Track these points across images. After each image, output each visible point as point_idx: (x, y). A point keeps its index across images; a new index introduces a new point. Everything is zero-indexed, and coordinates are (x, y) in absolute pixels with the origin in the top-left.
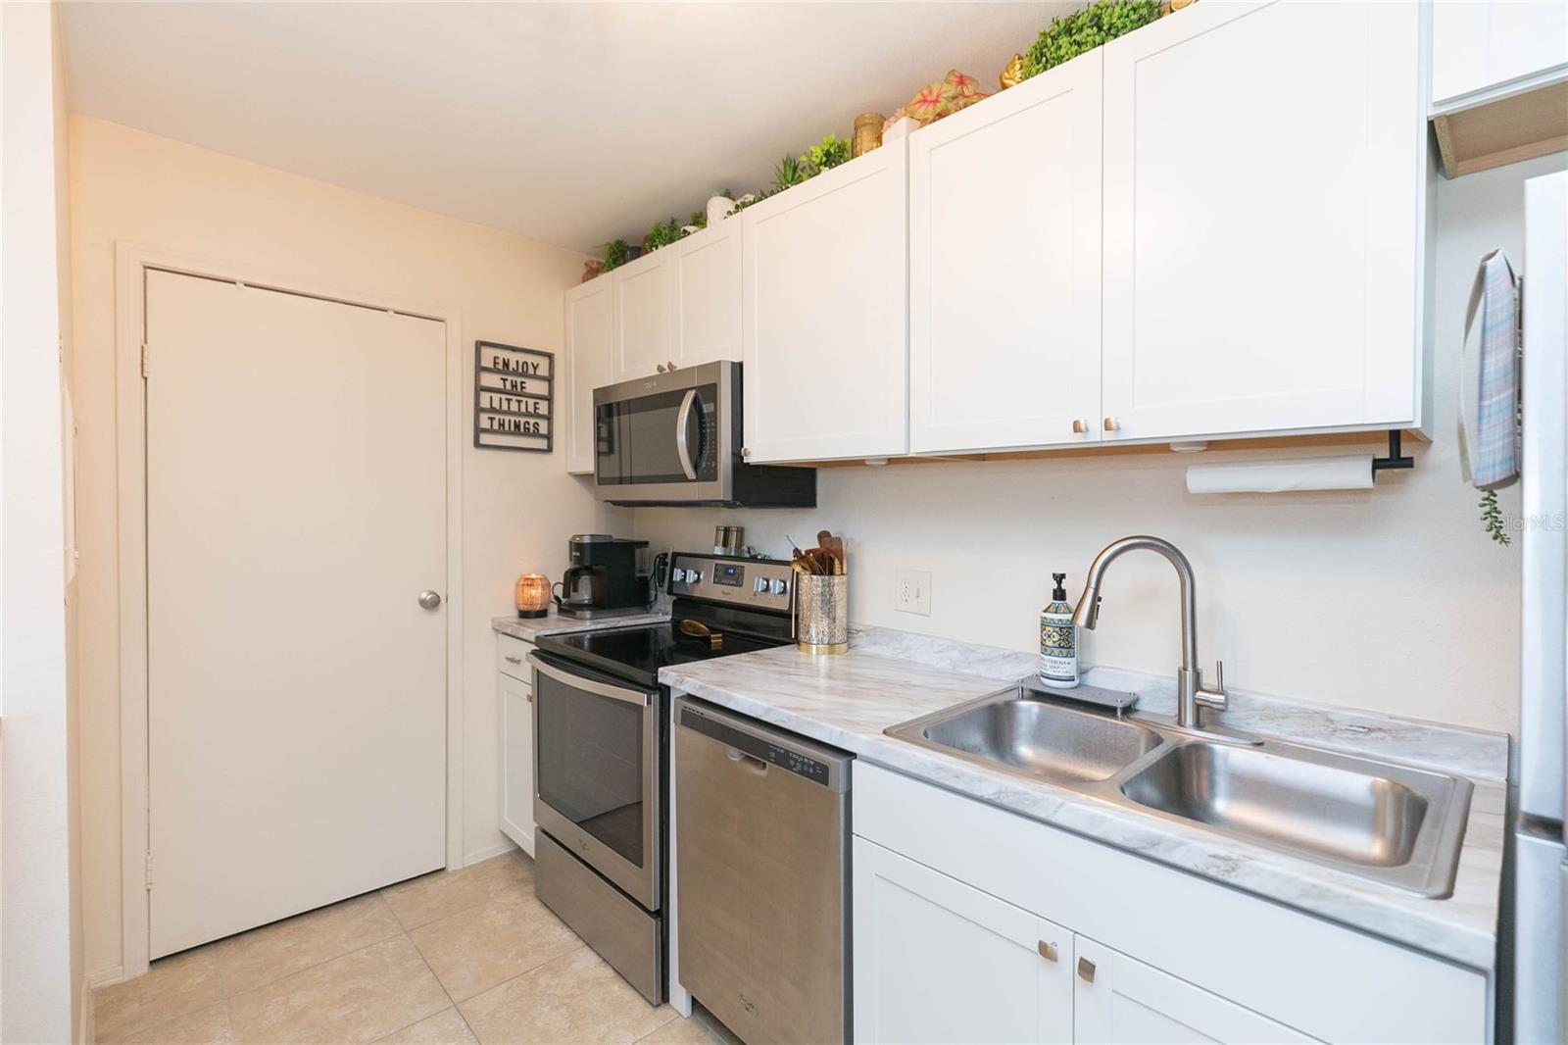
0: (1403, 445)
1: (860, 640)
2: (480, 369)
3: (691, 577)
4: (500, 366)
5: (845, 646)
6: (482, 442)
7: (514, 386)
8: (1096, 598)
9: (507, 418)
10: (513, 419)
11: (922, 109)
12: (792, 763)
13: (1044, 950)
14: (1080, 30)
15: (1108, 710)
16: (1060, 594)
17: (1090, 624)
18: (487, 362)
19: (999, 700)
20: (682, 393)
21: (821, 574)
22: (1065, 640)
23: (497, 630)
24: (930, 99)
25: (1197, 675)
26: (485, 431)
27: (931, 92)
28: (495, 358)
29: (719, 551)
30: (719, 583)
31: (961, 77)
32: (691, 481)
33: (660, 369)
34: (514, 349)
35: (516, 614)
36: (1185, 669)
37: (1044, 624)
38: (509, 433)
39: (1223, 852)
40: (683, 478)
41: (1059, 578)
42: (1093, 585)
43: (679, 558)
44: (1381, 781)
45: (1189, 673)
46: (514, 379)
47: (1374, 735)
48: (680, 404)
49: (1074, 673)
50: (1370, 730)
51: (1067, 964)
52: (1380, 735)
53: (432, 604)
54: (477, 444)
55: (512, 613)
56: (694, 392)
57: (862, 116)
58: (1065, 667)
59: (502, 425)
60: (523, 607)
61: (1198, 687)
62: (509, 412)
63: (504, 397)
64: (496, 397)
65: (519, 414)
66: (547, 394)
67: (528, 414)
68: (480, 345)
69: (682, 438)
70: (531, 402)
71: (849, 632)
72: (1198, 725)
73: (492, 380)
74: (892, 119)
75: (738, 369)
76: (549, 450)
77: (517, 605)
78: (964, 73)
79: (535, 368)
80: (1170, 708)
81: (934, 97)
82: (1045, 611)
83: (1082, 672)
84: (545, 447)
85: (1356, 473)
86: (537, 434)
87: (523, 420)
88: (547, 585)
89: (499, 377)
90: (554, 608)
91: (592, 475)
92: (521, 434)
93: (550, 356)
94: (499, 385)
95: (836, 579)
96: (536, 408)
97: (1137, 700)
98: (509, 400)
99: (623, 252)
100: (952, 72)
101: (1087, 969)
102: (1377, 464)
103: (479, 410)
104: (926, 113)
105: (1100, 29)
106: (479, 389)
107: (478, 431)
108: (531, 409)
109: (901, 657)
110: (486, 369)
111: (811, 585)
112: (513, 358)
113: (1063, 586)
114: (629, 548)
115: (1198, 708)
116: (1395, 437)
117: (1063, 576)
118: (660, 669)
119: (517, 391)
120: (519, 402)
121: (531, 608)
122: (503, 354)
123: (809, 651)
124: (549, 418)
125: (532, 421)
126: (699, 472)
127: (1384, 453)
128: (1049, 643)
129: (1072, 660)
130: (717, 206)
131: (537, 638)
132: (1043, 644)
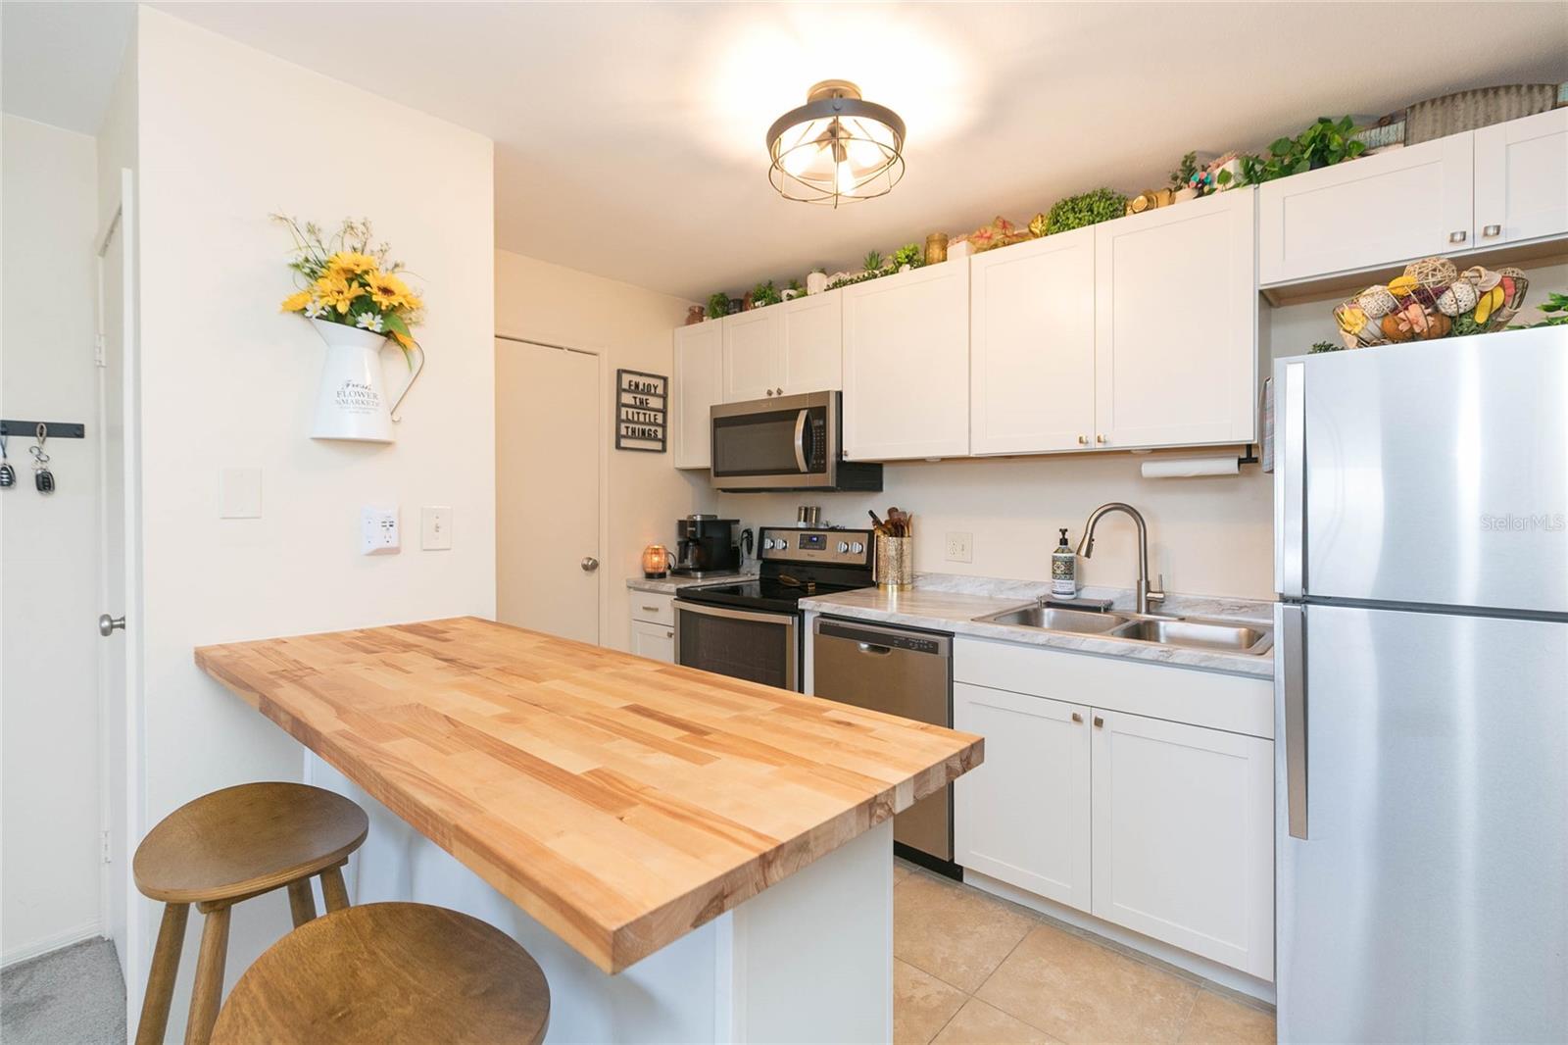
0: (1253, 450)
1: (920, 583)
2: (620, 390)
3: (780, 544)
4: (633, 388)
5: (910, 587)
6: (622, 445)
7: (641, 402)
8: (1091, 540)
9: (637, 426)
10: (641, 427)
11: (980, 242)
12: (911, 644)
13: (1076, 718)
14: (1080, 211)
15: (1097, 609)
16: (1064, 542)
17: (1088, 555)
18: (625, 385)
19: (1030, 608)
20: (797, 412)
21: (896, 536)
22: (1069, 569)
23: (630, 588)
24: (985, 235)
25: (1148, 584)
26: (624, 437)
27: (986, 232)
28: (630, 382)
29: (802, 525)
30: (804, 548)
31: (1004, 222)
32: (804, 473)
33: (770, 393)
34: (641, 374)
35: (644, 575)
36: (1141, 580)
37: (1054, 560)
38: (638, 438)
39: (1166, 649)
40: (797, 471)
41: (1064, 532)
42: (1089, 532)
43: (766, 532)
44: (1244, 630)
45: (1143, 582)
46: (642, 397)
47: (1243, 610)
48: (796, 419)
49: (1073, 590)
50: (1241, 607)
51: (1088, 722)
52: (1246, 609)
53: (591, 567)
54: (618, 446)
55: (639, 575)
56: (806, 411)
57: (932, 235)
58: (1068, 585)
59: (633, 431)
60: (650, 570)
61: (1148, 590)
62: (638, 422)
63: (635, 410)
64: (630, 410)
65: (644, 423)
66: (661, 407)
67: (650, 424)
68: (620, 372)
69: (799, 442)
70: (652, 413)
71: (913, 577)
72: (1148, 612)
73: (627, 398)
74: (955, 239)
75: (840, 395)
76: (664, 450)
77: (644, 569)
78: (1007, 219)
79: (655, 388)
80: (1133, 606)
81: (988, 234)
82: (1056, 552)
83: (1078, 590)
84: (660, 448)
85: (1229, 465)
86: (655, 439)
87: (647, 428)
88: (667, 554)
89: (632, 395)
90: (668, 572)
91: (709, 469)
92: (647, 439)
93: (665, 379)
94: (632, 402)
95: (905, 540)
96: (655, 419)
97: (1112, 603)
98: (638, 413)
99: (727, 303)
100: (998, 218)
101: (1099, 723)
102: (1241, 461)
103: (619, 421)
104: (983, 244)
105: (1092, 212)
106: (620, 405)
107: (619, 437)
108: (652, 420)
109: (952, 591)
110: (625, 390)
111: (888, 545)
112: (642, 380)
113: (1066, 537)
114: (728, 525)
115: (1148, 601)
116: (1249, 447)
117: (1066, 530)
118: (800, 600)
119: (642, 405)
120: (645, 414)
121: (656, 571)
122: (635, 379)
123: (886, 589)
124: (664, 426)
125: (653, 429)
126: (810, 465)
127: (1244, 455)
128: (1058, 572)
129: (1073, 582)
130: (816, 281)
131: (678, 590)
132: (1054, 573)
